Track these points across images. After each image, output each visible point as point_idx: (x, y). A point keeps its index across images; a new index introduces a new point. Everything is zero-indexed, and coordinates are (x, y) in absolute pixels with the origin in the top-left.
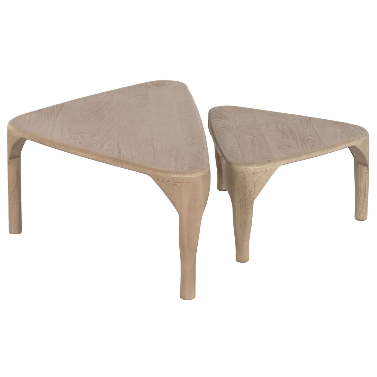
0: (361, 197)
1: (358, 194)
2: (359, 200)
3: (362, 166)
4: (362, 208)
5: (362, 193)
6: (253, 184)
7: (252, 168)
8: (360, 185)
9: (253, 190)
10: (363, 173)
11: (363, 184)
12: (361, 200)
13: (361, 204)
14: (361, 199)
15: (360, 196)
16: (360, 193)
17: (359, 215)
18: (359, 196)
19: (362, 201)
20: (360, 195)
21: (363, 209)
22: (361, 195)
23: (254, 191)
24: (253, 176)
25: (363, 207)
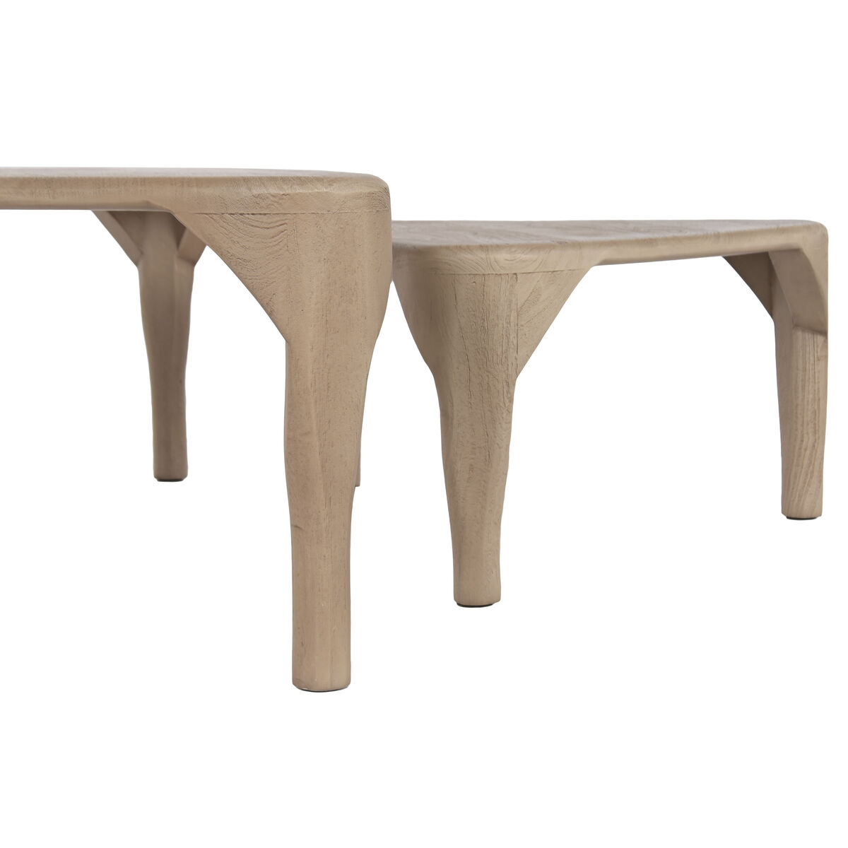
0: (805, 440)
1: (797, 430)
2: (800, 449)
3: (808, 336)
4: (807, 475)
5: (808, 424)
6: (514, 314)
7: (508, 256)
8: (803, 400)
9: (512, 336)
10: (812, 358)
11: (811, 396)
12: (806, 450)
13: (806, 462)
14: (804, 447)
15: (803, 436)
16: (803, 425)
17: (799, 501)
18: (799, 436)
19: (808, 452)
20: (802, 432)
21: (811, 477)
22: (805, 432)
23: (515, 342)
24: (512, 286)
25: (812, 472)
